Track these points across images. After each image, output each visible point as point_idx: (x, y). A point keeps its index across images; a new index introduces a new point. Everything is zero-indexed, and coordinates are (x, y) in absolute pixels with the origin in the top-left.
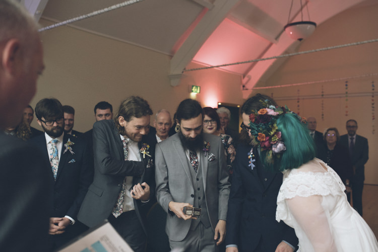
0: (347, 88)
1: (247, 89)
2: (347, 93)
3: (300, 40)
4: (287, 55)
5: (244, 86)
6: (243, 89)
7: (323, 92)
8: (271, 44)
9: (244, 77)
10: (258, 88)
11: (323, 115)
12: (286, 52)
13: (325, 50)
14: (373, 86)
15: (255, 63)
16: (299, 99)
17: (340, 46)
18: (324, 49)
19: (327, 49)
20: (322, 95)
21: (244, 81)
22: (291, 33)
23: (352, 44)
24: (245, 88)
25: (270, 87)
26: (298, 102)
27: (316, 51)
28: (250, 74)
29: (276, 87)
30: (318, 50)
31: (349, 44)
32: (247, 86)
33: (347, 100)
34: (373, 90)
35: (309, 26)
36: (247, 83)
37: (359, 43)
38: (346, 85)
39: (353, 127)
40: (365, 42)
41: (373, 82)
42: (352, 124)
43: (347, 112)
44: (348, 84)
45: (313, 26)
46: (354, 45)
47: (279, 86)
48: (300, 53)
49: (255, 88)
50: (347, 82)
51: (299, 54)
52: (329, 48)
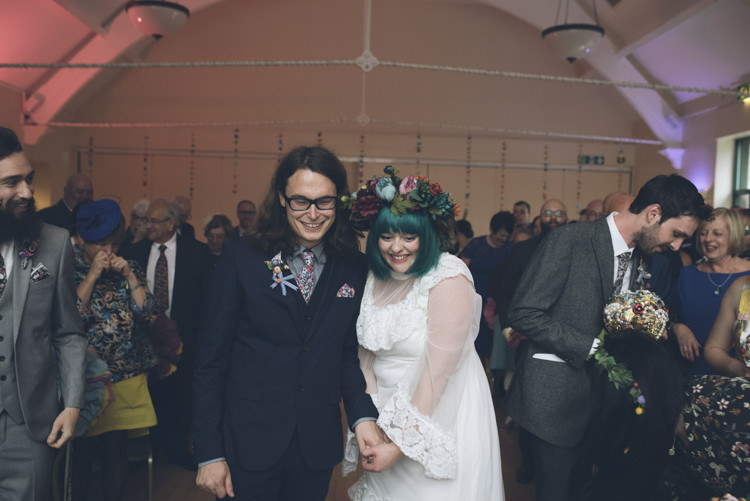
0: (236, 142)
1: (34, 124)
2: (236, 151)
3: (158, 37)
4: (124, 64)
5: (27, 117)
6: (26, 124)
7: (193, 146)
8: (91, 36)
9: (28, 97)
10: (60, 124)
11: (192, 189)
12: (123, 57)
13: (210, 66)
14: (281, 142)
15: (52, 70)
16: (146, 155)
17: (238, 63)
18: (208, 63)
19: (215, 66)
20: (193, 151)
21: (29, 105)
22: (140, 20)
23: (258, 63)
24: (29, 121)
25: (88, 125)
26: (145, 160)
27: (193, 66)
28: (42, 90)
29: (101, 125)
30: (196, 64)
31: (253, 63)
32: (35, 117)
33: (236, 164)
34: (281, 149)
35: (176, 13)
36: (34, 109)
37: (269, 63)
38: (236, 136)
39: (250, 212)
40: (280, 62)
41: (281, 136)
42: (247, 208)
43: (235, 186)
44: (238, 134)
45: (182, 15)
46: (260, 65)
47: (107, 125)
48: (161, 64)
49: (53, 124)
50: (237, 131)
51: (159, 67)
52: (218, 63)
